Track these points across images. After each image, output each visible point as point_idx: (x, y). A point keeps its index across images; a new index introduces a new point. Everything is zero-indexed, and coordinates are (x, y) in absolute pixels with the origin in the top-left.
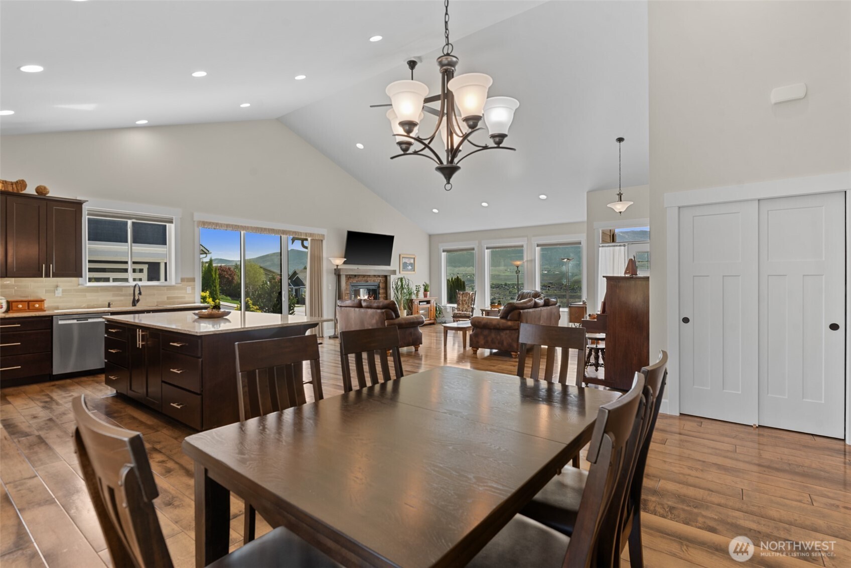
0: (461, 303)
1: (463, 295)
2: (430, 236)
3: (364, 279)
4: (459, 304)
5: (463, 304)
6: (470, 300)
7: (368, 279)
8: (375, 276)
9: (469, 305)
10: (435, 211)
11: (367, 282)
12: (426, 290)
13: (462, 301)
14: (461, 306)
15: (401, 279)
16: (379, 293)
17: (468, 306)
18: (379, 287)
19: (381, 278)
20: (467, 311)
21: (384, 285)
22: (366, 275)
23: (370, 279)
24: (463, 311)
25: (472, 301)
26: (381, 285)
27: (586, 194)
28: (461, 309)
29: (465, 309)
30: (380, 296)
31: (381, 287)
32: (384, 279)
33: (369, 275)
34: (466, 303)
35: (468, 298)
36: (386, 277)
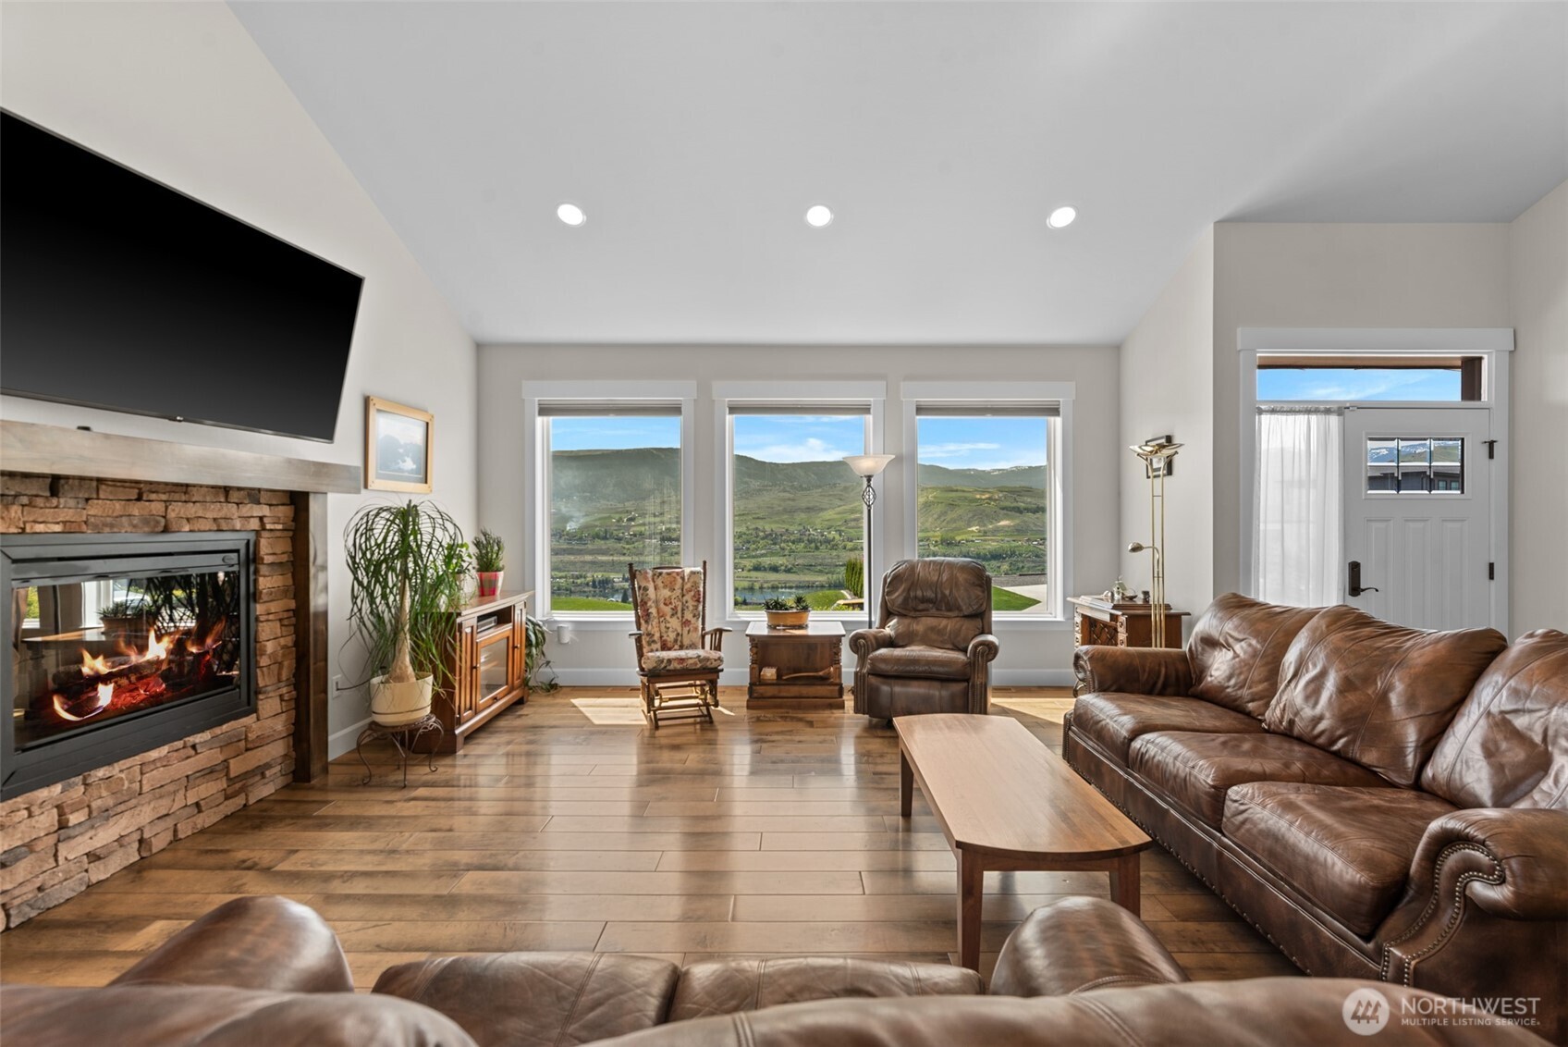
0: (653, 611)
1: (659, 582)
2: (481, 349)
3: (136, 509)
4: (648, 615)
5: (661, 615)
6: (688, 597)
7: (176, 511)
8: (226, 490)
9: (688, 616)
10: (571, 215)
11: (166, 530)
12: (487, 565)
13: (657, 602)
14: (655, 622)
15: (407, 516)
16: (254, 596)
17: (686, 623)
18: (251, 558)
19: (265, 510)
20: (681, 648)
21: (284, 546)
22: (154, 487)
23: (192, 510)
24: (665, 647)
25: (698, 601)
26: (265, 548)
27: (1212, 225)
28: (657, 636)
29: (672, 636)
30: (259, 609)
31: (268, 559)
32: (285, 512)
33: (185, 488)
34: (675, 609)
35: (678, 592)
36: (298, 502)
